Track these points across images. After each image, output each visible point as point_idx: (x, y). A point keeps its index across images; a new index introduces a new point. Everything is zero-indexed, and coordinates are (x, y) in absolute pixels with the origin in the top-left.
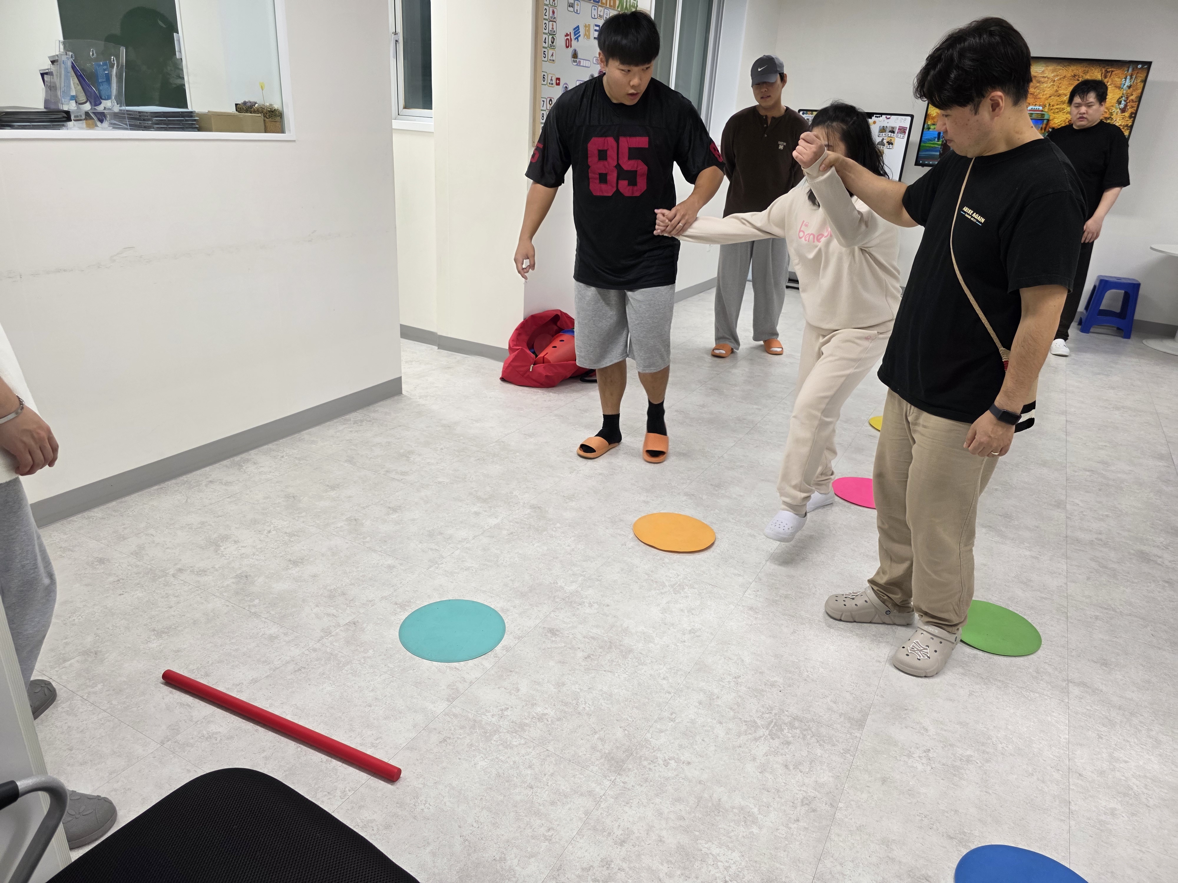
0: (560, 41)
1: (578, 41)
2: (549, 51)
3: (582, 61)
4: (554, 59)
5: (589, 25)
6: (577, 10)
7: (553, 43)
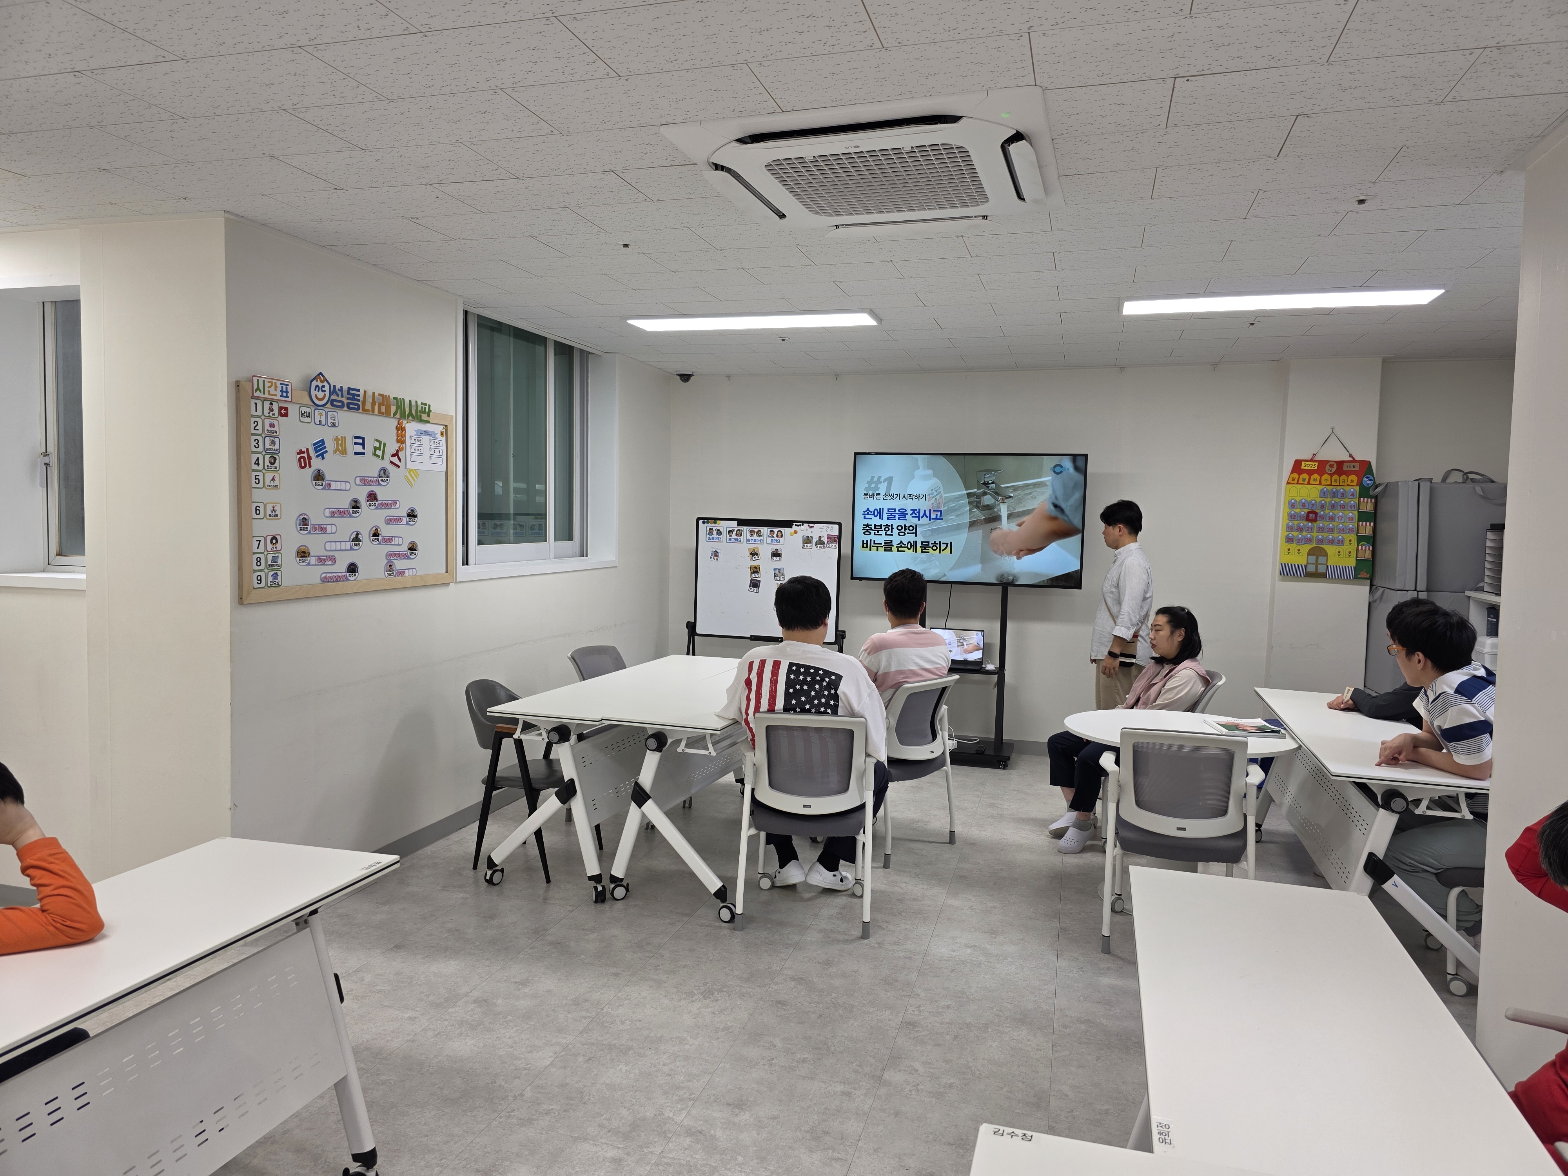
0: (288, 460)
1: (323, 458)
2: (266, 475)
3: (333, 484)
4: (276, 483)
5: (344, 439)
6: (320, 421)
7: (272, 464)
